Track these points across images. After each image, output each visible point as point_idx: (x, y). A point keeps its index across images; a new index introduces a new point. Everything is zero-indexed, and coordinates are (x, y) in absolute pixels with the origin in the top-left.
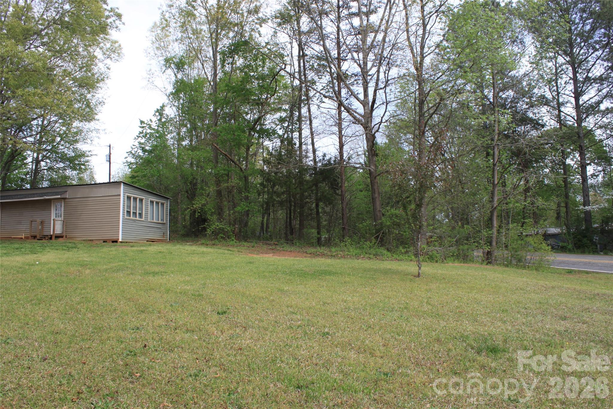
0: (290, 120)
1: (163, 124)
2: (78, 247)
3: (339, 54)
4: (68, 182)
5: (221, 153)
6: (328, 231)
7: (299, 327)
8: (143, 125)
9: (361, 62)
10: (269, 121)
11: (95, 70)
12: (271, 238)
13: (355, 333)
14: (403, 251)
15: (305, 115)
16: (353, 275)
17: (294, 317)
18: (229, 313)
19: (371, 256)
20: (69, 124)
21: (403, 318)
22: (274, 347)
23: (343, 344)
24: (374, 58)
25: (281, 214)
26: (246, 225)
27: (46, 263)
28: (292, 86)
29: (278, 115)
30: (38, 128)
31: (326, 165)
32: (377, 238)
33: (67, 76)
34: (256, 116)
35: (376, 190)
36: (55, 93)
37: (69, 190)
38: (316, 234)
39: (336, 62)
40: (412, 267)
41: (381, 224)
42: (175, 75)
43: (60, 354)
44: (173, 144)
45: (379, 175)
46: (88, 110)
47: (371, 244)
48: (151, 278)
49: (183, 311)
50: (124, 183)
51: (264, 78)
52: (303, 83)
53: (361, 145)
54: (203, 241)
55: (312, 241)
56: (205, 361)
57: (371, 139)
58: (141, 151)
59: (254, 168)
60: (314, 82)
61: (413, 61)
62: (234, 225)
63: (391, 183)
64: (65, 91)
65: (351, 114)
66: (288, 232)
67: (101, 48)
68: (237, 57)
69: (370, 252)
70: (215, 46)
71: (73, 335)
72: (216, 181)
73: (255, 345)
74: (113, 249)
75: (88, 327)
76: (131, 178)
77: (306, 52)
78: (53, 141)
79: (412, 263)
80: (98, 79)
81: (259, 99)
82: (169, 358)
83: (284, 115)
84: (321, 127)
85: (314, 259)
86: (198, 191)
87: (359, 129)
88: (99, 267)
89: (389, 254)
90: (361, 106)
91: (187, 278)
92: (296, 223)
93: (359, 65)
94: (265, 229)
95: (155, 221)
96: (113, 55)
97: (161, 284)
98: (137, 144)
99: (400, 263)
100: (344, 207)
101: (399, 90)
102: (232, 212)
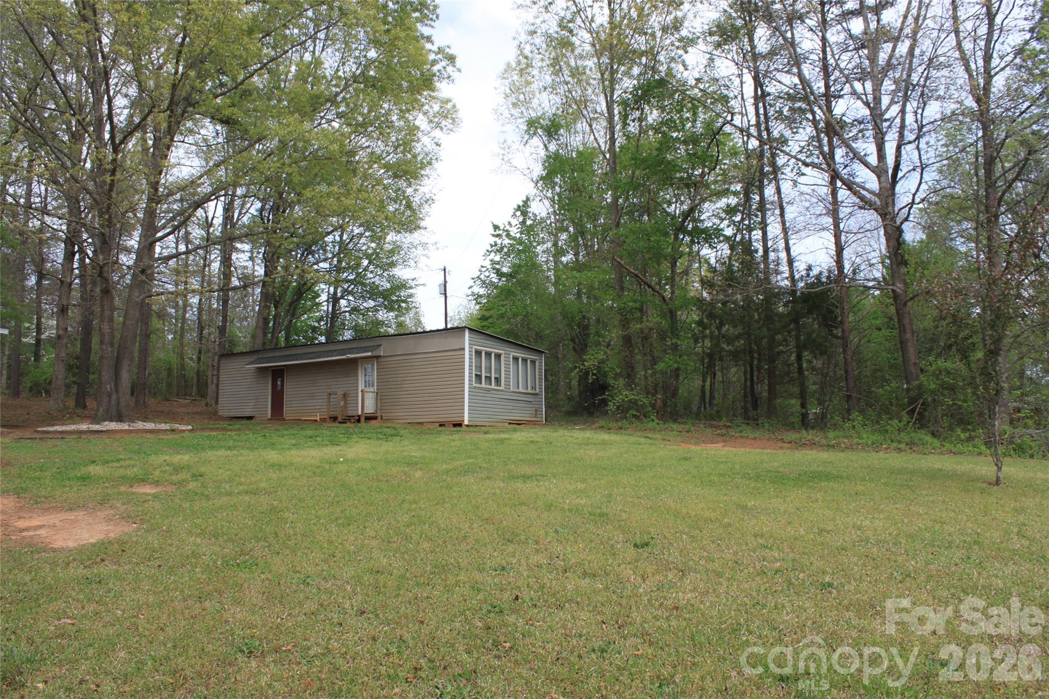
0: (744, 209)
1: (527, 230)
2: (401, 433)
3: (827, 87)
4: (382, 330)
5: (629, 273)
6: (821, 402)
7: (776, 572)
8: (498, 232)
9: (870, 98)
10: (708, 214)
11: (418, 148)
12: (718, 416)
13: (880, 585)
14: (963, 436)
15: (771, 199)
16: (871, 480)
17: (768, 553)
18: (655, 545)
19: (902, 446)
20: (380, 238)
21: (971, 561)
22: (735, 607)
23: (859, 605)
24: (893, 87)
25: (735, 373)
26: (675, 394)
27: (353, 461)
28: (746, 149)
29: (723, 203)
30: (334, 246)
31: (812, 285)
32: (911, 412)
33: (375, 162)
34: (685, 207)
35: (908, 326)
36: (360, 191)
37: (384, 342)
38: (798, 408)
39: (823, 102)
40: (984, 467)
41: (920, 387)
42: (545, 145)
43: (384, 606)
44: (547, 262)
45: (912, 299)
46: (408, 213)
47: (901, 425)
48: (519, 485)
49: (576, 542)
50: (470, 329)
51: (697, 141)
52: (766, 144)
53: (876, 246)
54: (602, 422)
55: (791, 419)
56: (616, 626)
57: (894, 235)
58: (495, 276)
59: (685, 296)
60: (784, 141)
61: (971, 85)
62: (653, 395)
63: (936, 313)
64: (373, 187)
65: (855, 193)
66: (749, 406)
67: (425, 114)
68: (647, 107)
69: (898, 438)
70: (609, 92)
71: (402, 577)
72: (621, 321)
73: (701, 602)
74: (456, 437)
75: (425, 564)
76: (479, 319)
77: (768, 89)
78: (358, 265)
79: (982, 458)
80: (422, 163)
81: (689, 177)
82: (557, 619)
83: (733, 201)
84: (802, 218)
85: (796, 452)
86: (592, 338)
87: (871, 218)
88: (435, 467)
89: (936, 442)
90: (874, 177)
91: (580, 486)
92: (762, 390)
93: (867, 104)
94: (707, 401)
95: (521, 390)
96: (444, 123)
97: (537, 495)
98: (487, 264)
99: (959, 458)
100: (849, 358)
101: (943, 142)
102: (650, 372)
